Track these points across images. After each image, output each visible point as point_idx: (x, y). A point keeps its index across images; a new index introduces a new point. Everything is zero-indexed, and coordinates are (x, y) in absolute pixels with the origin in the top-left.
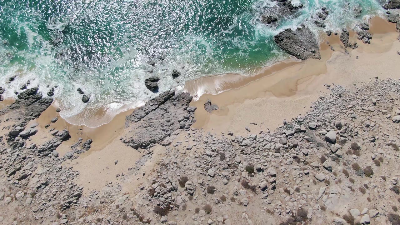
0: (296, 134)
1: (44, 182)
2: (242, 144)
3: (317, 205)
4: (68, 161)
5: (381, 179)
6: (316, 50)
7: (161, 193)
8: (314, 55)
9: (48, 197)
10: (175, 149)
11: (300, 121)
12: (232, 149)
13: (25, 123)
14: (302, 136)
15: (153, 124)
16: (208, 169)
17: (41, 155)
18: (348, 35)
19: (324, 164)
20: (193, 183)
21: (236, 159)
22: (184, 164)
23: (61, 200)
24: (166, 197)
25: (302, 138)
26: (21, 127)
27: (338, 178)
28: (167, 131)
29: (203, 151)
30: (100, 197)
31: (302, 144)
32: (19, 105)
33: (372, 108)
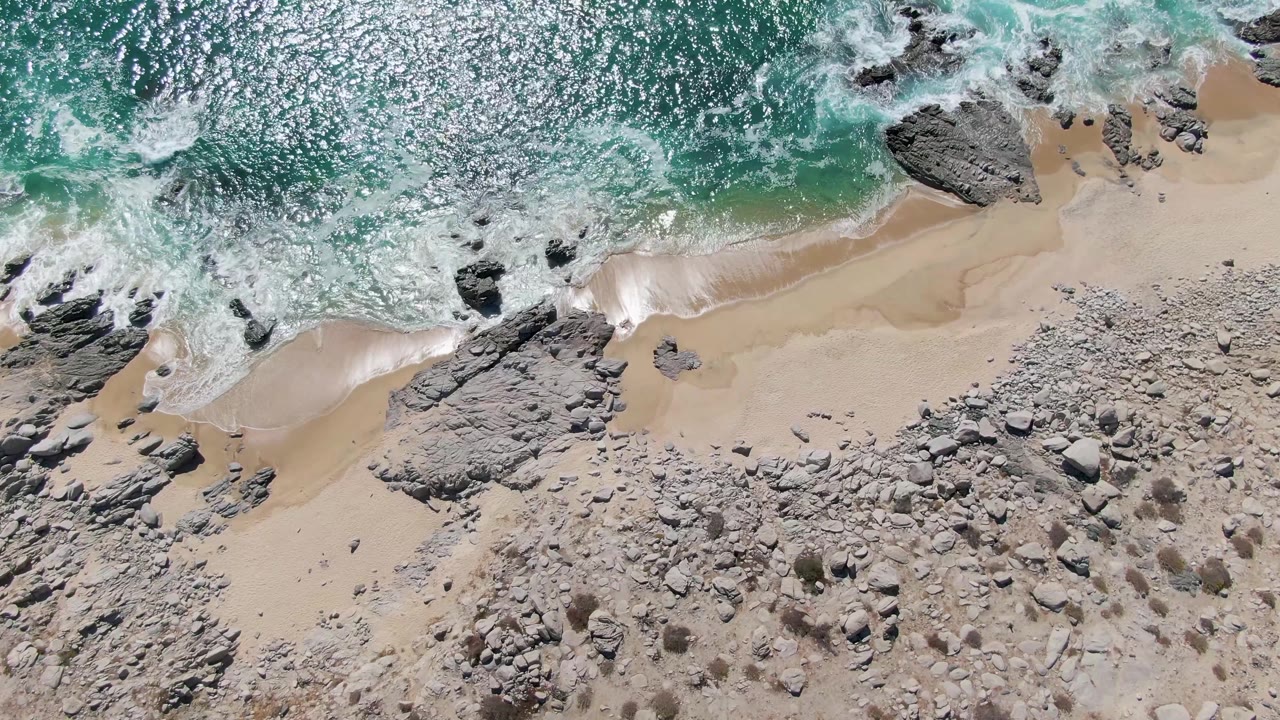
0: (963, 448)
1: (107, 612)
2: (781, 485)
3: (1043, 692)
4: (192, 540)
5: (1260, 601)
6: (1024, 174)
7: (504, 651)
8: (1018, 191)
9: (117, 664)
10: (555, 500)
11: (975, 407)
12: (748, 500)
13: (52, 412)
14: (985, 457)
15: (479, 415)
16: (665, 569)
17: (101, 519)
18: (1129, 124)
19: (1061, 552)
20: (614, 615)
21: (761, 535)
22: (586, 552)
23: (163, 675)
24: (523, 664)
25: (983, 463)
26: (38, 425)
27: (1112, 598)
28: (527, 440)
29: (648, 506)
30: (297, 664)
31: (984, 484)
32: (32, 354)
33: (1217, 362)
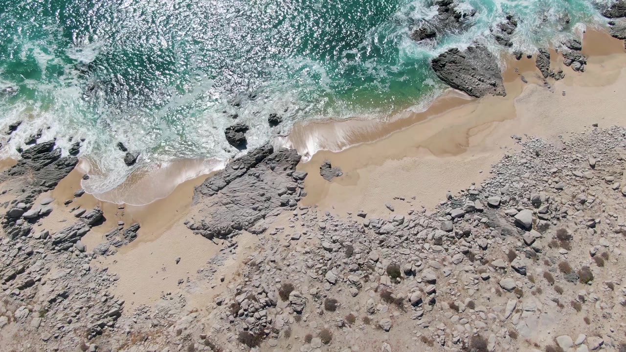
0: (467, 214)
1: (61, 292)
2: (381, 232)
3: (504, 330)
4: (101, 258)
5: (607, 287)
6: (498, 82)
7: (249, 310)
8: (495, 90)
9: (67, 316)
10: (273, 239)
11: (473, 195)
12: (365, 239)
13: (33, 197)
14: (477, 219)
15: (237, 198)
16: (325, 271)
17: (57, 248)
18: (549, 58)
19: (513, 264)
20: (301, 293)
21: (371, 256)
22: (288, 264)
23: (88, 321)
24: (258, 317)
25: (477, 221)
26: (26, 203)
27: (537, 285)
28: (260, 210)
29: (317, 242)
30: (152, 316)
31: (477, 231)
32: (23, 169)
33: (588, 173)
